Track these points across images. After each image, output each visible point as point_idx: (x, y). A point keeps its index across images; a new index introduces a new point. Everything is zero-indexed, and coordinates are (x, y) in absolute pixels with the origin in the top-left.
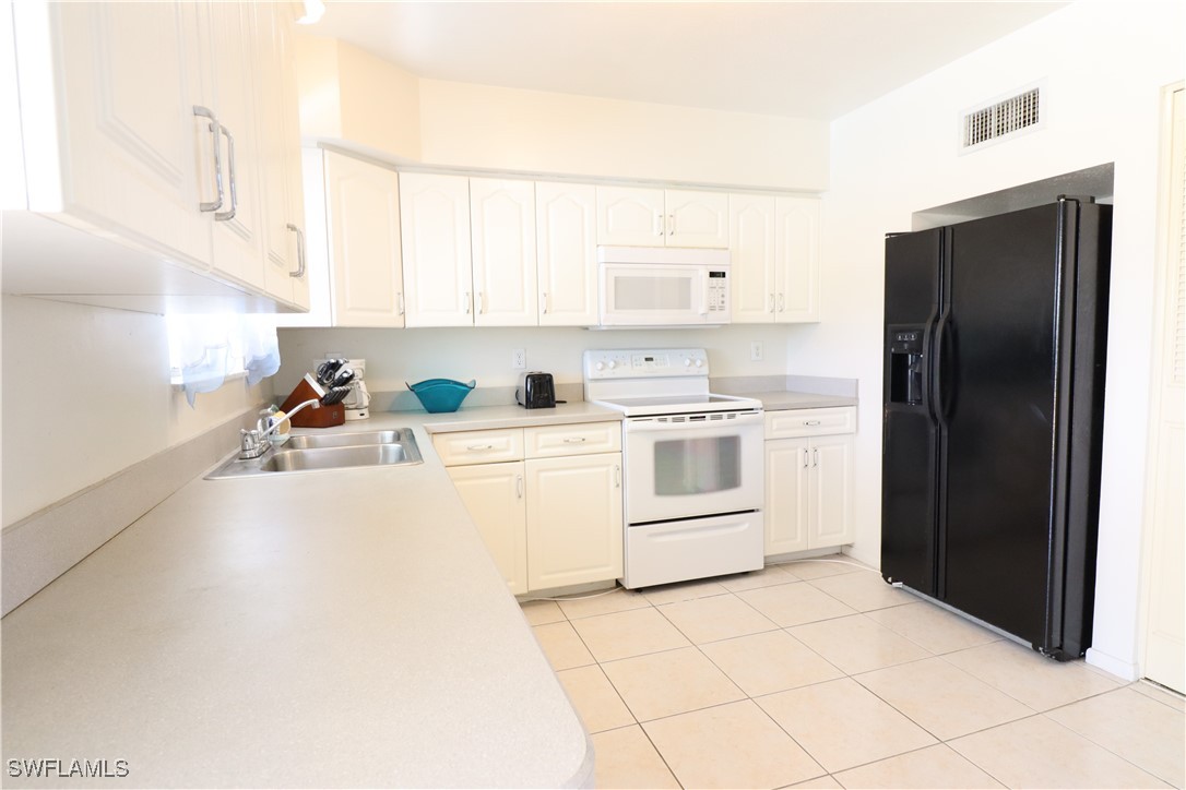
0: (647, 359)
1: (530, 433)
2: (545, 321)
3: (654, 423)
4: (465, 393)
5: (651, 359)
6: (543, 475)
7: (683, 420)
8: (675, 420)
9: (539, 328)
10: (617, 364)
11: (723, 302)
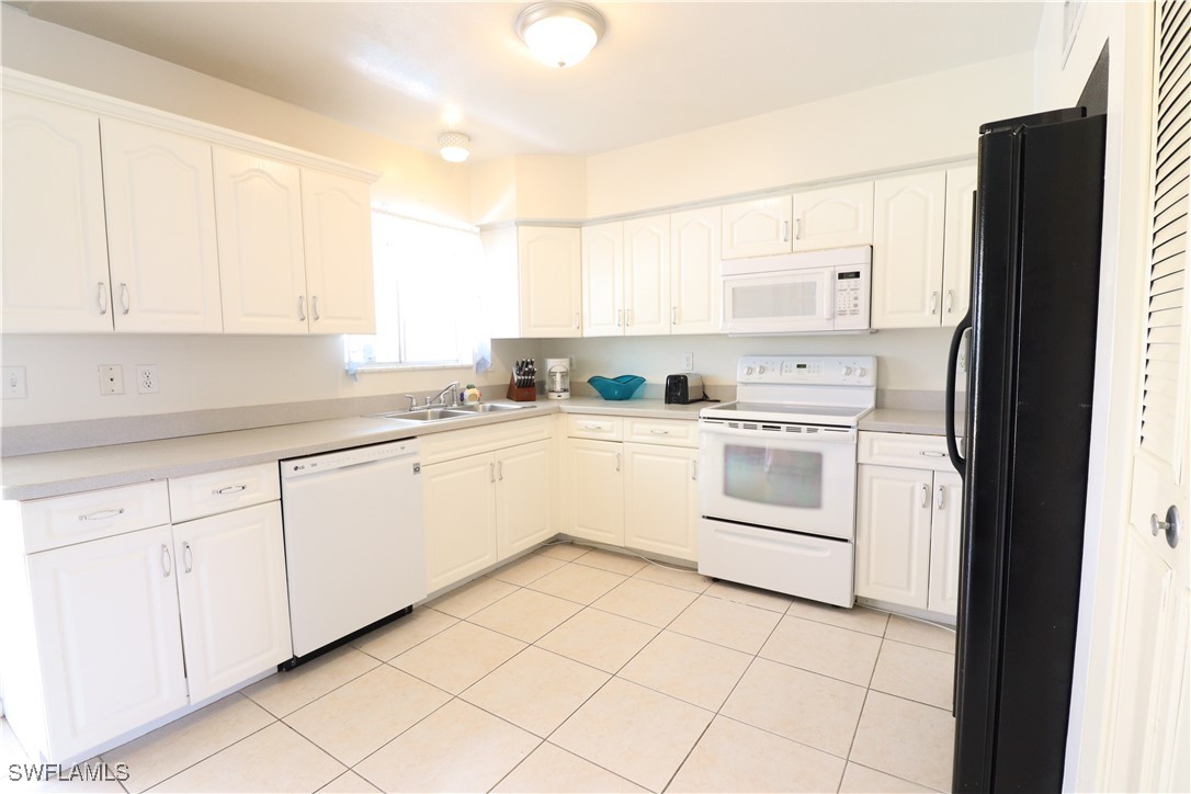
0: (799, 366)
1: (628, 421)
2: (676, 330)
3: (724, 427)
4: (637, 386)
5: (804, 366)
6: (637, 456)
7: (755, 428)
8: (746, 427)
9: (671, 336)
10: (763, 370)
11: (856, 305)
